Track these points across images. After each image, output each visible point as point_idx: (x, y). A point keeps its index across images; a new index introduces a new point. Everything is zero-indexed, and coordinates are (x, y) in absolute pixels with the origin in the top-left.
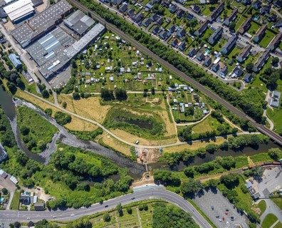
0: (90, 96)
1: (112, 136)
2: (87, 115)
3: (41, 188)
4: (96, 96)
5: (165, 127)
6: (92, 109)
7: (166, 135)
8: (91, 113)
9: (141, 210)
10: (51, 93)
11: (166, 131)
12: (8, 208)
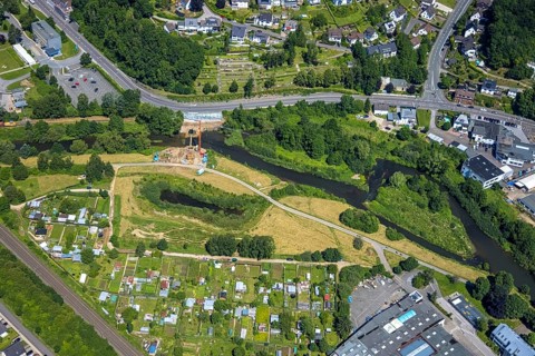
0: (296, 258)
1: (252, 185)
2: (305, 224)
3: (384, 130)
4: (281, 257)
5: (135, 190)
6: (293, 232)
7: (138, 178)
8: (295, 225)
9: (215, 90)
10: (394, 270)
11: (136, 184)
12: (434, 113)
